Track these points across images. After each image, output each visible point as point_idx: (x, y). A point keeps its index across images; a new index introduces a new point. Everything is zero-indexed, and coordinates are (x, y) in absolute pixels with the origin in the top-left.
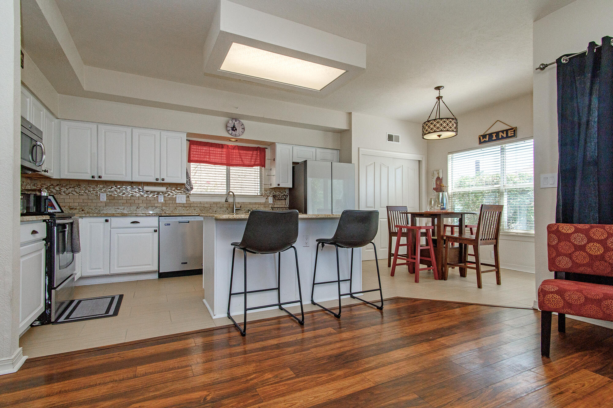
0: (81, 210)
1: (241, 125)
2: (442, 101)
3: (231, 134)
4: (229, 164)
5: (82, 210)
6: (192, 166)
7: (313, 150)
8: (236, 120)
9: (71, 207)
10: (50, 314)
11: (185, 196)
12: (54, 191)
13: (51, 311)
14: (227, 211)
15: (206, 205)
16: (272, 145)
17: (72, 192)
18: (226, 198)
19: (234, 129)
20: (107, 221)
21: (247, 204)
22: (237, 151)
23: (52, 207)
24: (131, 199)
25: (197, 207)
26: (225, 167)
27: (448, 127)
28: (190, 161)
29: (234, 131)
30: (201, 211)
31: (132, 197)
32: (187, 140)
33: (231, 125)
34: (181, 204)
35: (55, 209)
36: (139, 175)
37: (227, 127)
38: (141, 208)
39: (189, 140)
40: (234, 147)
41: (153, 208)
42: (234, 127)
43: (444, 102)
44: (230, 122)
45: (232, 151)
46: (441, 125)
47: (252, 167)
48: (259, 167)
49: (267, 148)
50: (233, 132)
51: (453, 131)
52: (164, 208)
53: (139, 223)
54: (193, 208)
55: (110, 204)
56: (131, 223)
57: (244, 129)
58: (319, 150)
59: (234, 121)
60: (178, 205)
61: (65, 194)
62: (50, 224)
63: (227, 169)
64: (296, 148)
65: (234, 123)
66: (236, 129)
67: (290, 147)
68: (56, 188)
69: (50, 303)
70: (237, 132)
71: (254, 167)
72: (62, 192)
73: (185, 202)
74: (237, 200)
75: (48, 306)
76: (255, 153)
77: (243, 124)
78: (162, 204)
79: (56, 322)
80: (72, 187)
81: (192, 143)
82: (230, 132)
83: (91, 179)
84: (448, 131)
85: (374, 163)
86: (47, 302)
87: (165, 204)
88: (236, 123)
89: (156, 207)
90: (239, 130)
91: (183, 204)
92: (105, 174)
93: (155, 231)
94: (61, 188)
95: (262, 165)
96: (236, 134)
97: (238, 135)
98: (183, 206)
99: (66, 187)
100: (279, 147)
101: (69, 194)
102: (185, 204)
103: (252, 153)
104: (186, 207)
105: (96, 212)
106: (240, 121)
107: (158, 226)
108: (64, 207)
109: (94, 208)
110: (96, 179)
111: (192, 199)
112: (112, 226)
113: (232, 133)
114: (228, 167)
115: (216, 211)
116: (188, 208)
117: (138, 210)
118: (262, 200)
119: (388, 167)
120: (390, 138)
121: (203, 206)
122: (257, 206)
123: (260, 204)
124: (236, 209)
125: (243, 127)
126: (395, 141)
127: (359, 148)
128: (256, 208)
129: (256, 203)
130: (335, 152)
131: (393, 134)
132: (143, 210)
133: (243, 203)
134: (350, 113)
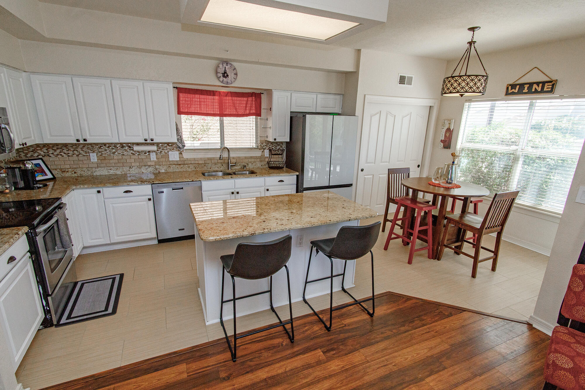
0: (73, 172)
1: (233, 70)
2: (474, 47)
3: (222, 82)
4: (222, 115)
5: (75, 173)
6: (182, 117)
7: (314, 96)
8: (227, 64)
9: (63, 170)
10: (51, 318)
11: (178, 153)
12: (42, 153)
13: (51, 315)
14: (222, 167)
15: (200, 162)
16: (269, 92)
17: (61, 154)
18: (220, 156)
19: (225, 75)
20: (99, 192)
21: (242, 159)
22: (230, 98)
23: (42, 172)
24: (122, 159)
25: (191, 164)
26: (218, 118)
27: (474, 88)
28: (180, 112)
29: (226, 77)
30: (195, 168)
31: (123, 156)
32: (174, 87)
33: (221, 70)
34: (174, 161)
35: (46, 175)
36: (126, 135)
37: (217, 73)
38: (134, 167)
39: (177, 88)
40: (227, 94)
41: (147, 167)
42: (225, 73)
44: (221, 66)
45: (225, 98)
47: (247, 117)
48: (254, 117)
49: (263, 93)
50: (224, 79)
52: (157, 167)
53: (132, 192)
54: (187, 165)
55: (102, 165)
56: (124, 192)
57: (236, 74)
58: (320, 96)
59: (225, 65)
60: (171, 163)
61: (54, 156)
62: (30, 234)
63: (220, 119)
64: (295, 95)
65: (225, 67)
66: (228, 76)
67: (288, 94)
68: (43, 150)
69: (48, 309)
70: (229, 79)
71: (249, 117)
72: (50, 154)
73: (178, 159)
74: (232, 155)
75: (47, 312)
76: (250, 99)
77: (235, 69)
78: (155, 162)
79: (58, 325)
80: (60, 148)
81: (180, 91)
82: (221, 79)
83: (75, 142)
85: (381, 112)
86: (45, 308)
87: (158, 163)
88: (227, 67)
89: (149, 166)
90: (231, 75)
91: (177, 161)
92: (90, 136)
93: (150, 200)
94: (49, 150)
95: (258, 114)
96: (228, 81)
97: (231, 83)
98: (177, 164)
99: (54, 148)
100: (276, 95)
101: (58, 156)
102: (178, 161)
103: (246, 99)
104: (180, 165)
105: (89, 173)
106: (231, 64)
107: (152, 194)
108: (56, 169)
109: (86, 170)
110: (82, 142)
111: (186, 156)
112: (106, 196)
113: (223, 80)
114: (222, 118)
115: (210, 168)
116: (182, 166)
117: (131, 170)
118: (258, 154)
119: (395, 116)
120: (402, 80)
121: (197, 162)
122: (253, 160)
123: (256, 158)
124: (231, 166)
125: (235, 71)
126: (406, 84)
127: (365, 95)
128: (252, 162)
129: (251, 157)
130: (338, 97)
131: (406, 75)
132: (136, 170)
133: (238, 158)
134: (359, 51)
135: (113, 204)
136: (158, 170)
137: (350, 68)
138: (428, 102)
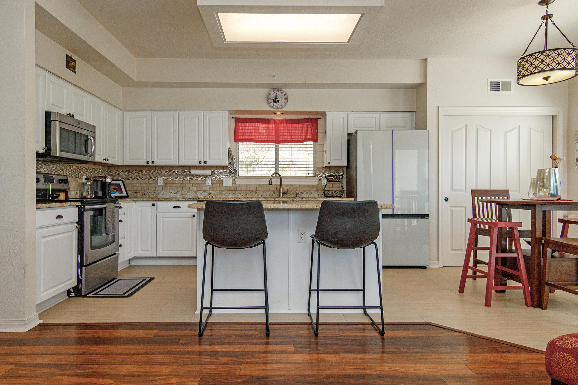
0: (143, 194)
1: (284, 95)
2: (552, 21)
3: (273, 107)
4: (278, 142)
5: (144, 194)
6: (240, 146)
7: (377, 115)
8: (278, 90)
9: (136, 192)
10: (82, 288)
11: (231, 179)
12: (124, 176)
13: (82, 285)
14: (274, 194)
15: (252, 189)
16: (324, 114)
17: (137, 177)
18: (270, 180)
19: (276, 100)
20: (153, 205)
21: (296, 187)
22: (285, 125)
23: (120, 191)
24: (183, 183)
25: (243, 190)
26: (273, 145)
27: (564, 63)
28: (236, 140)
29: (276, 103)
30: (247, 195)
31: (183, 181)
32: (233, 118)
33: (273, 96)
34: (228, 187)
35: (122, 193)
36: (185, 158)
37: (268, 99)
38: (191, 191)
39: (235, 118)
40: (282, 121)
41: (202, 192)
42: (276, 98)
43: (554, 24)
44: (272, 93)
45: (280, 125)
46: (554, 59)
47: (303, 143)
48: (312, 143)
49: (320, 119)
50: (275, 104)
51: (573, 69)
52: (211, 192)
53: (180, 207)
54: (238, 192)
55: (166, 188)
56: (173, 207)
57: (287, 99)
58: (383, 115)
59: (276, 92)
60: (224, 188)
61: (132, 179)
62: (81, 209)
63: (276, 146)
64: (352, 116)
65: (276, 94)
66: (278, 101)
67: (345, 115)
68: (125, 174)
69: (81, 278)
70: (279, 104)
71: (305, 143)
72: (129, 177)
73: (231, 185)
74: (285, 182)
75: (80, 281)
76: (306, 125)
77: (286, 94)
78: (210, 187)
79: (86, 296)
80: (137, 173)
81: (238, 120)
82: (272, 104)
83: (146, 164)
84: (564, 68)
85: (466, 126)
86: (79, 277)
87: (212, 188)
88: (278, 93)
89: (204, 191)
90: (282, 100)
91: (230, 187)
92: (157, 159)
93: (193, 216)
94: (129, 174)
95: (315, 139)
96: (279, 106)
97: (281, 107)
98: (230, 190)
99: (133, 173)
100: (330, 116)
101: (135, 179)
103: (302, 125)
104: (232, 191)
105: (155, 195)
106: (282, 91)
108: (131, 191)
109: (153, 192)
110: (150, 164)
111: (238, 182)
112: (159, 210)
113: (274, 106)
114: (277, 144)
115: (262, 195)
116: (234, 192)
117: (188, 193)
118: (315, 182)
119: (491, 130)
120: (494, 86)
121: (249, 189)
122: (309, 189)
123: (312, 186)
124: (282, 193)
125: (285, 97)
126: (502, 91)
127: (438, 107)
128: (307, 191)
129: (306, 186)
130: (409, 115)
131: (500, 81)
132: (193, 194)
133: (292, 186)
134: (426, 60)
135: (163, 218)
136: (212, 195)
137: (415, 79)
138: (548, 111)
